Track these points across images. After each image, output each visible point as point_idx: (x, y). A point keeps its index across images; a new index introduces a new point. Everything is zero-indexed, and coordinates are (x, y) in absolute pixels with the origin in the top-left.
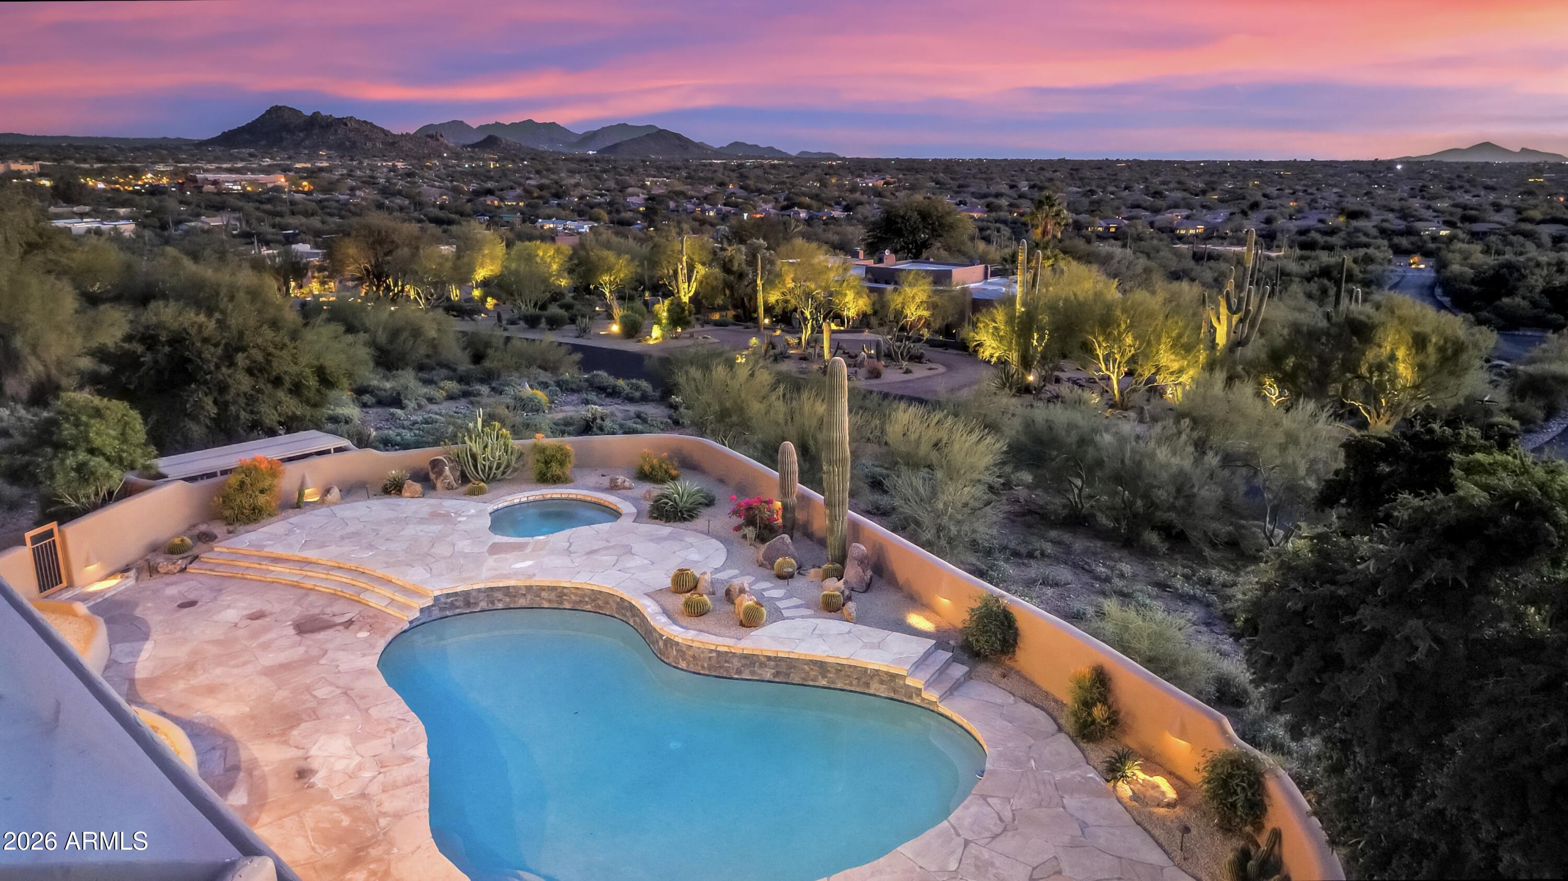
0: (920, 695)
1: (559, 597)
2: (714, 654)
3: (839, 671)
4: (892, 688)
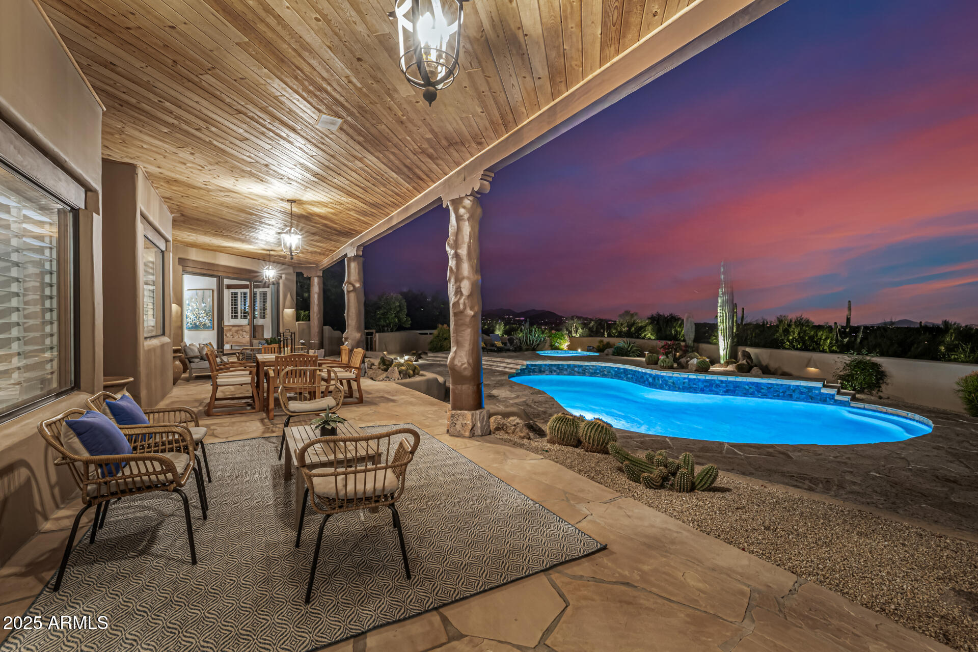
0: (833, 398)
1: (583, 370)
2: (687, 380)
3: (769, 388)
4: (810, 396)
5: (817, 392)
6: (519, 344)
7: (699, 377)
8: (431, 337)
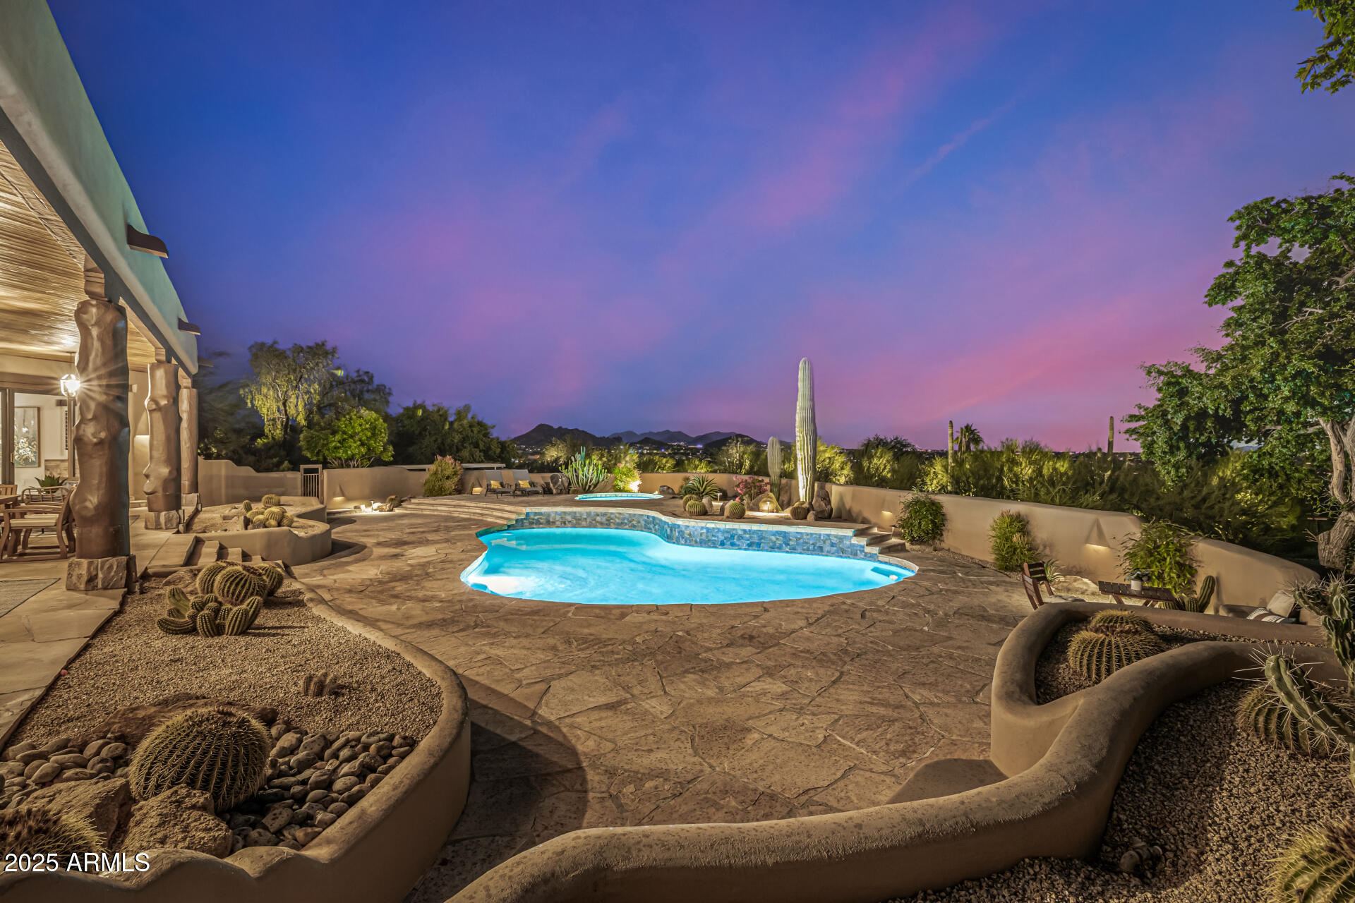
0: (862, 551)
3: (798, 539)
4: (841, 548)
5: (848, 543)
6: (566, 484)
7: (718, 526)
8: (426, 476)
